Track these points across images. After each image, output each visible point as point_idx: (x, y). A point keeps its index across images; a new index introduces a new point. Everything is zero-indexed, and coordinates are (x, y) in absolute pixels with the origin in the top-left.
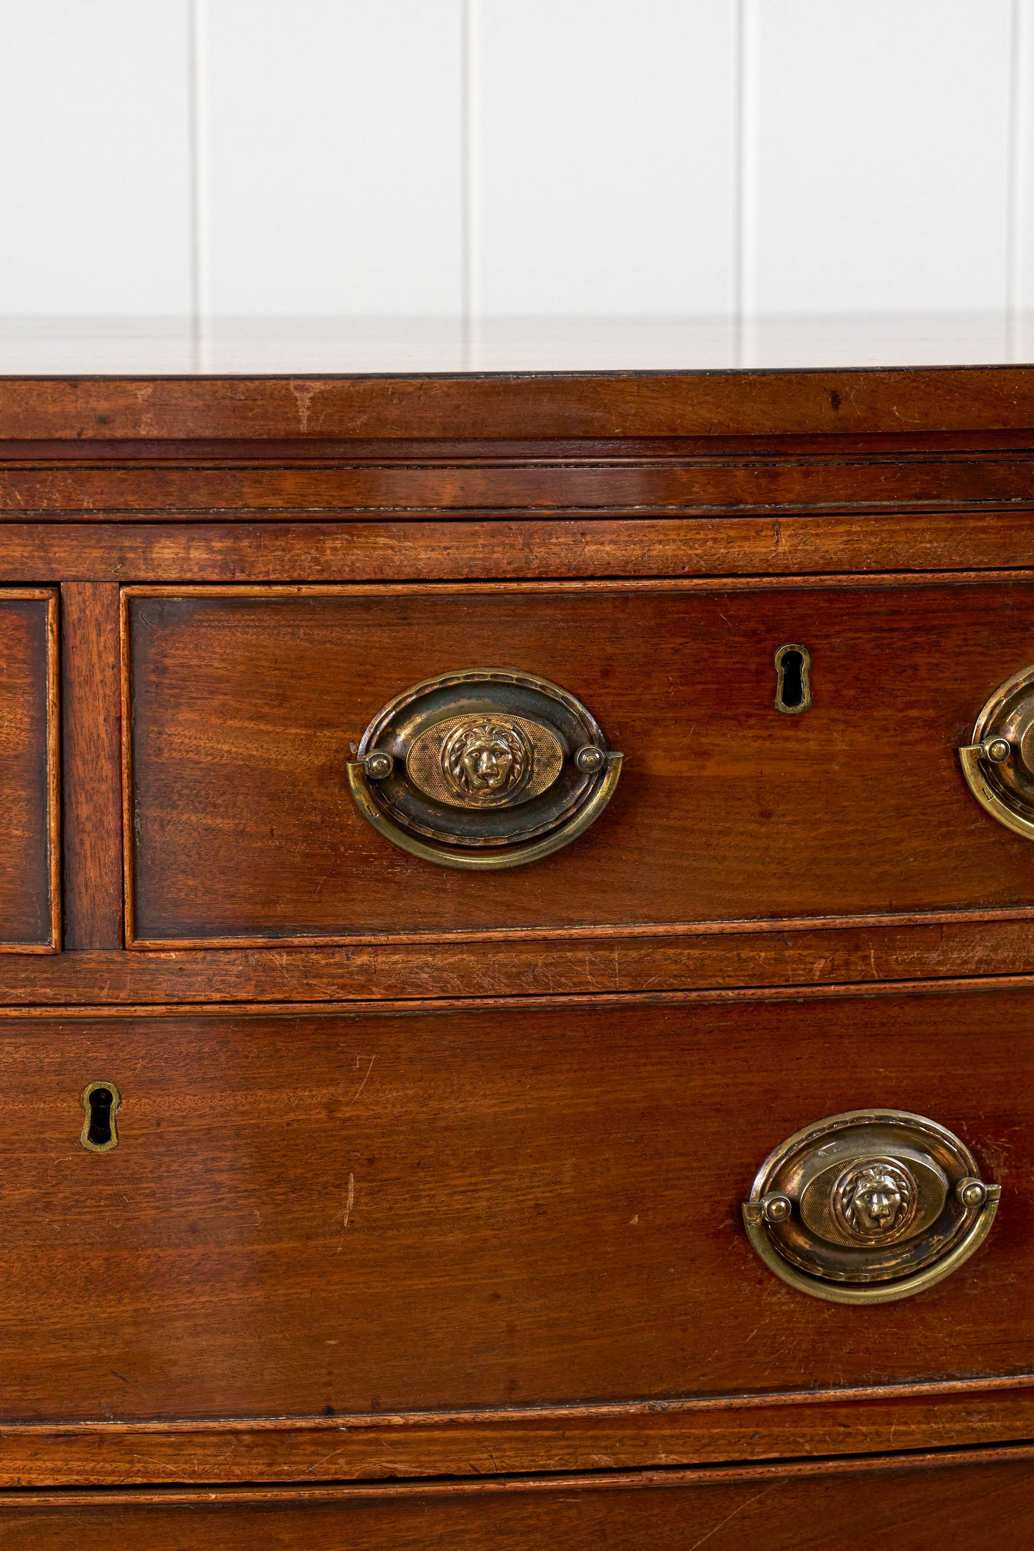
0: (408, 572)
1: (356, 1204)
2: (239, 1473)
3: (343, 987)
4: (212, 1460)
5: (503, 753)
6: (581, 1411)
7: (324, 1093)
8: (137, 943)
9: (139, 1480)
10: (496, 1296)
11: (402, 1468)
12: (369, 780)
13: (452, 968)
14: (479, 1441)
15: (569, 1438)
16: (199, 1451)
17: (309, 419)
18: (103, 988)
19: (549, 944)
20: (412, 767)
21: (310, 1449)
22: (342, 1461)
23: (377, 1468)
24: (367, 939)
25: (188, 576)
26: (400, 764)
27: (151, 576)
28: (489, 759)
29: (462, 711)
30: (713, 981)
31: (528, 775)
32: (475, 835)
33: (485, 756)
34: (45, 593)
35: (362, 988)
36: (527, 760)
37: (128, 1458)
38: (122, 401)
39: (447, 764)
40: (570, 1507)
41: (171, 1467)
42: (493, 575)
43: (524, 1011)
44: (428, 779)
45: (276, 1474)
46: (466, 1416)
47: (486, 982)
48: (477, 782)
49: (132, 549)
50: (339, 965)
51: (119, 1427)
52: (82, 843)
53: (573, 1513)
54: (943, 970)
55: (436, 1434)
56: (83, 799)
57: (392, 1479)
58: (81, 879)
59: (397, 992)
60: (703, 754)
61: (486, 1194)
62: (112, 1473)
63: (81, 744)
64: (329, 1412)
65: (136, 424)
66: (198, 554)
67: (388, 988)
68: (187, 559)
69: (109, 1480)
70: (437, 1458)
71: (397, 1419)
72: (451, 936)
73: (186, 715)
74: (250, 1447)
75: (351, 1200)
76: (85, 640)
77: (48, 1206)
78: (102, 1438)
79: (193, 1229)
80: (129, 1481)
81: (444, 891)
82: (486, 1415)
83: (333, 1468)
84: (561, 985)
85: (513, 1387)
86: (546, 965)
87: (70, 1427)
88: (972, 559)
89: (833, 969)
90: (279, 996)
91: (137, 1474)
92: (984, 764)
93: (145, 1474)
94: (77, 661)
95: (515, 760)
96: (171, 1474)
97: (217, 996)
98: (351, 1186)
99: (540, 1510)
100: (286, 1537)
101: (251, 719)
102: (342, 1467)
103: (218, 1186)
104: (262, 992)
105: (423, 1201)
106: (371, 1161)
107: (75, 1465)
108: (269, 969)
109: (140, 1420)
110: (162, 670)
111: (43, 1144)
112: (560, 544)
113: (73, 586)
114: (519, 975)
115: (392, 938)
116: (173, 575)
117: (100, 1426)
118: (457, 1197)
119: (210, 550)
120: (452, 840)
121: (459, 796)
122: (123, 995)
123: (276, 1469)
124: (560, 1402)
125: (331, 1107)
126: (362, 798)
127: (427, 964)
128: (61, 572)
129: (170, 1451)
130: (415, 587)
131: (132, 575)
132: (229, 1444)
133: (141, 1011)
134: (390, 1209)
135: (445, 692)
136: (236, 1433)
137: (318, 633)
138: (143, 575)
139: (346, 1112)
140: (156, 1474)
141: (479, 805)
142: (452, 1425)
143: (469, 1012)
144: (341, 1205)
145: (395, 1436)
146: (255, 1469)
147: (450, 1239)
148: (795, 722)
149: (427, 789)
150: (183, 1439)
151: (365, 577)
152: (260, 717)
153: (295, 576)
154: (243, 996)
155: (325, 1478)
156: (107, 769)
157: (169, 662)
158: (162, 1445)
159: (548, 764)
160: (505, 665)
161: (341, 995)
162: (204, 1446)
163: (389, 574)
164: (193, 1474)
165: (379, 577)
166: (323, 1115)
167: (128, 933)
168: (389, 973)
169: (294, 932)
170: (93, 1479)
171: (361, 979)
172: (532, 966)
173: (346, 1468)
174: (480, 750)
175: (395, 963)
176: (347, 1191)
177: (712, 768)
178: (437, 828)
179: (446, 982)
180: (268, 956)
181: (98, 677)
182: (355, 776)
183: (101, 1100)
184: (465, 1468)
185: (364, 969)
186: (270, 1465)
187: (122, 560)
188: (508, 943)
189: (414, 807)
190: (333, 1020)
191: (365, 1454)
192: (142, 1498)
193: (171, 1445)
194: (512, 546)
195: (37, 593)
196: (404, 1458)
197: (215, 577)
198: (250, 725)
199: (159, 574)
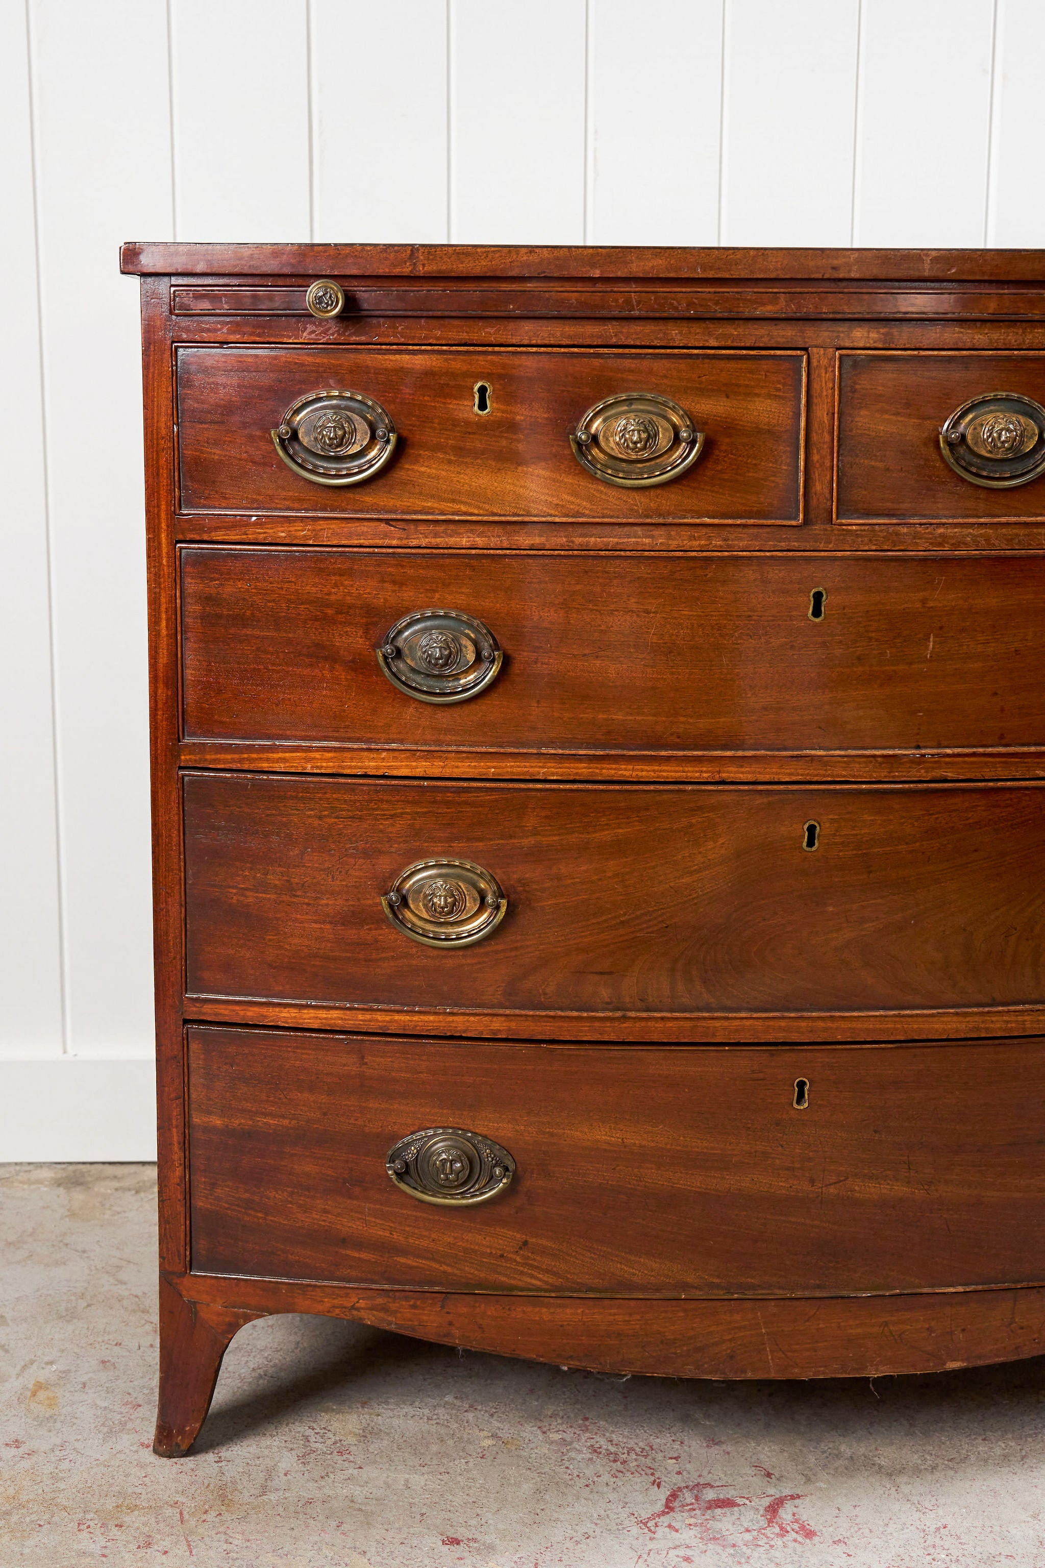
0: (969, 345)
1: (933, 648)
2: (875, 776)
3: (931, 544)
4: (863, 770)
5: (1012, 431)
6: (1033, 749)
7: (921, 595)
8: (839, 521)
9: (829, 779)
10: (996, 694)
11: (950, 775)
12: (950, 444)
13: (981, 535)
14: (986, 763)
15: (1025, 763)
16: (857, 765)
17: (929, 270)
18: (821, 543)
19: (1026, 524)
20: (969, 438)
21: (908, 765)
22: (923, 771)
23: (938, 775)
24: (944, 521)
25: (868, 345)
26: (963, 436)
27: (851, 345)
28: (1006, 434)
29: (991, 412)
31: (1022, 442)
32: (996, 471)
33: (1003, 433)
34: (803, 353)
35: (940, 544)
36: (1022, 436)
37: (825, 768)
38: (844, 260)
39: (985, 437)
40: (1026, 795)
41: (844, 773)
42: (1008, 347)
43: (1013, 558)
44: (976, 444)
45: (893, 777)
46: (981, 750)
47: (996, 543)
48: (999, 445)
49: (843, 332)
50: (930, 533)
51: (822, 753)
52: (814, 473)
53: (1027, 798)
55: (966, 759)
56: (815, 451)
57: (945, 781)
58: (813, 490)
59: (956, 546)
61: (993, 644)
62: (817, 775)
63: (815, 426)
64: (919, 747)
65: (849, 272)
66: (874, 335)
67: (952, 544)
68: (868, 337)
69: (815, 779)
70: (967, 770)
71: (949, 751)
72: (982, 520)
73: (864, 412)
74: (881, 764)
75: (931, 646)
76: (819, 376)
77: (792, 647)
78: (812, 757)
79: (859, 658)
80: (825, 779)
81: (979, 498)
82: (990, 750)
83: (920, 774)
84: (1030, 545)
85: (1002, 737)
86: (1024, 535)
87: (799, 753)
90: (903, 548)
91: (828, 776)
93: (832, 776)
94: (815, 386)
95: (1017, 435)
96: (844, 776)
97: (874, 548)
98: (931, 639)
99: (1013, 796)
100: (896, 806)
101: (894, 414)
102: (923, 774)
103: (870, 639)
104: (894, 546)
105: (965, 647)
106: (941, 628)
107: (800, 771)
108: (897, 534)
109: (831, 750)
110: (854, 391)
111: (791, 618)
112: (1038, 333)
113: (815, 350)
114: (1012, 540)
115: (955, 521)
116: (861, 345)
117: (813, 752)
118: (979, 646)
119: (878, 332)
120: (985, 473)
121: (990, 452)
122: (831, 546)
123: (892, 774)
124: (1023, 745)
125: (924, 601)
126: (946, 452)
127: (970, 533)
128: (810, 343)
129: (844, 765)
130: (972, 352)
131: (842, 344)
132: (871, 762)
133: (839, 554)
134: (949, 651)
135: (984, 402)
136: (874, 756)
137: (927, 374)
138: (847, 345)
139: (930, 604)
140: (838, 776)
141: (999, 456)
142: (974, 755)
143: (988, 558)
144: (927, 648)
145: (947, 759)
146: (883, 774)
147: (976, 665)
149: (975, 449)
150: (849, 759)
151: (949, 347)
152: (897, 414)
153: (917, 346)
154: (886, 547)
155: (915, 779)
156: (827, 438)
157: (857, 387)
158: (839, 762)
159: (1031, 437)
160: (1011, 391)
161: (931, 548)
162: (859, 763)
163: (961, 345)
164: (854, 776)
165: (956, 347)
166: (919, 605)
167: (834, 516)
168: (953, 537)
169: (911, 516)
170: (808, 778)
171: (940, 540)
172: (1017, 535)
173: (924, 774)
174: (1002, 430)
175: (956, 532)
176: (929, 642)
178: (978, 468)
179: (979, 542)
180: (898, 528)
181: (825, 393)
182: (944, 441)
183: (818, 596)
184: (979, 776)
185: (941, 535)
186: (890, 772)
187: (838, 337)
188: (1007, 524)
189: (968, 457)
190: (925, 560)
191: (934, 768)
192: (832, 787)
193: (845, 762)
194: (1017, 333)
195: (799, 352)
196: (951, 770)
197: (880, 346)
198: (894, 418)
199: (856, 345)
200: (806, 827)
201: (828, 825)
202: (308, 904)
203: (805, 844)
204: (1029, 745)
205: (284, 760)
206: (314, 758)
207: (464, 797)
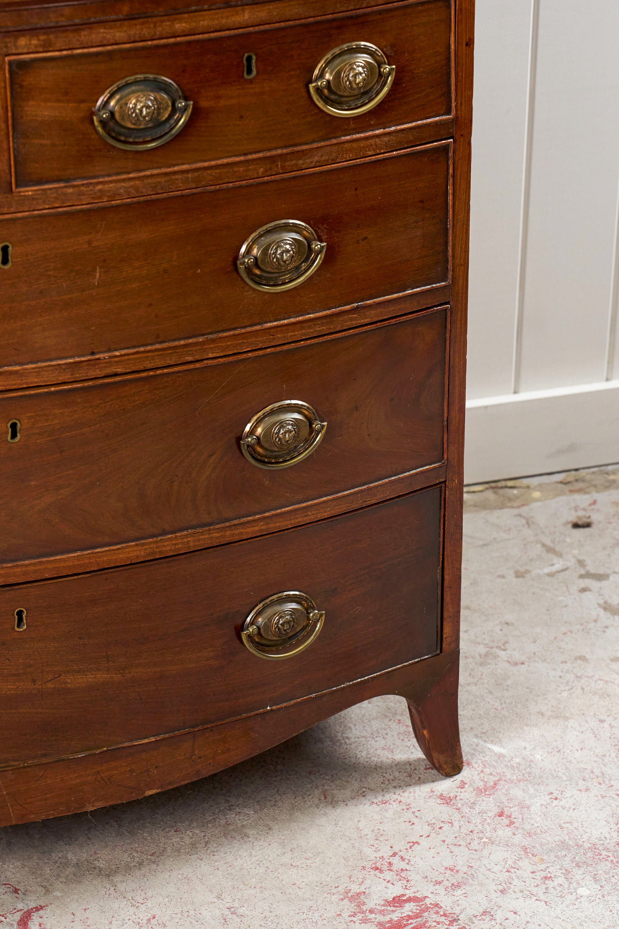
0: (112, 41)
1: (99, 277)
2: (61, 379)
3: (93, 198)
4: (51, 375)
5: (151, 107)
6: (182, 342)
7: (87, 238)
8: (18, 190)
9: (25, 386)
10: (151, 305)
11: (119, 370)
12: (103, 123)
13: (132, 187)
14: (146, 357)
15: (178, 352)
16: (46, 373)
18: (4, 208)
19: (166, 174)
20: (117, 116)
21: (86, 367)
22: (97, 370)
23: (110, 371)
24: (101, 180)
25: (31, 50)
26: (112, 114)
27: (17, 52)
28: (146, 110)
29: (133, 92)
30: (224, 181)
31: (159, 114)
32: (139, 137)
33: (144, 109)
35: (100, 198)
36: (159, 109)
37: (20, 378)
39: (130, 113)
40: (179, 377)
41: (36, 380)
42: (143, 39)
43: (158, 200)
44: (123, 119)
45: (74, 378)
46: (142, 349)
47: (144, 190)
48: (141, 119)
49: (10, 42)
50: (91, 190)
51: (17, 368)
53: (180, 379)
54: (304, 166)
55: (131, 357)
57: (116, 375)
59: (112, 198)
60: (218, 97)
61: (146, 268)
62: (15, 385)
64: (93, 353)
66: (35, 42)
67: (109, 197)
68: (30, 44)
69: (14, 387)
70: (132, 365)
71: (117, 353)
72: (131, 175)
73: (31, 103)
74: (64, 369)
78: (11, 373)
79: (41, 292)
80: (21, 387)
81: (128, 158)
82: (149, 348)
83: (95, 373)
84: (170, 188)
85: (158, 336)
86: (165, 182)
88: (312, 14)
89: (266, 171)
90: (70, 204)
91: (23, 384)
92: (318, 90)
93: (26, 383)
95: (154, 109)
96: (36, 382)
97: (47, 207)
98: (98, 271)
99: (169, 379)
100: (79, 400)
101: (55, 102)
102: (98, 373)
103: (49, 276)
104: (63, 203)
105: (124, 273)
106: (105, 261)
108: (65, 194)
109: (25, 364)
110: (21, 87)
112: (166, 25)
114: (155, 187)
115: (110, 179)
116: (25, 51)
117: (11, 368)
118: (136, 270)
119: (39, 40)
120: (131, 140)
121: (134, 124)
122: (12, 210)
123: (74, 376)
124: (174, 340)
125: (90, 244)
126: (100, 129)
127: (123, 186)
129: (35, 374)
130: (115, 47)
131: (10, 52)
132: (57, 369)
133: (20, 215)
134: (112, 277)
135: (127, 85)
136: (59, 365)
138: (14, 51)
139: (95, 244)
140: (31, 383)
141: (142, 127)
142: (137, 353)
143: (138, 203)
144: (94, 277)
145: (116, 359)
146: (67, 377)
147: (134, 286)
148: (251, 81)
149: (123, 123)
150: (40, 369)
151: (96, 44)
152: (59, 101)
153: (71, 47)
154: (57, 205)
155: (92, 377)
157: (24, 83)
158: (33, 372)
159: (166, 109)
160: (147, 73)
161: (92, 201)
162: (47, 371)
163: (105, 42)
164: (44, 382)
165: (101, 44)
166: (87, 246)
167: (14, 188)
168: (109, 191)
169: (74, 179)
170: (8, 388)
171: (99, 194)
172: (160, 183)
173: (99, 373)
174: (142, 107)
175: (111, 187)
176: (96, 272)
177: (222, 103)
178: (126, 136)
179: (130, 192)
180: (64, 190)
182: (98, 121)
183: (6, 249)
184: (142, 368)
185: (100, 191)
186: (72, 375)
187: (6, 47)
188: (152, 176)
189: (117, 129)
190: (89, 211)
191: (106, 367)
192: (27, 393)
193: (36, 372)
194: (149, 28)
196: (120, 367)
197: (41, 50)
198: (55, 104)
199: (20, 51)
200: (9, 425)
201: (26, 421)
203: (9, 437)
204: (179, 339)
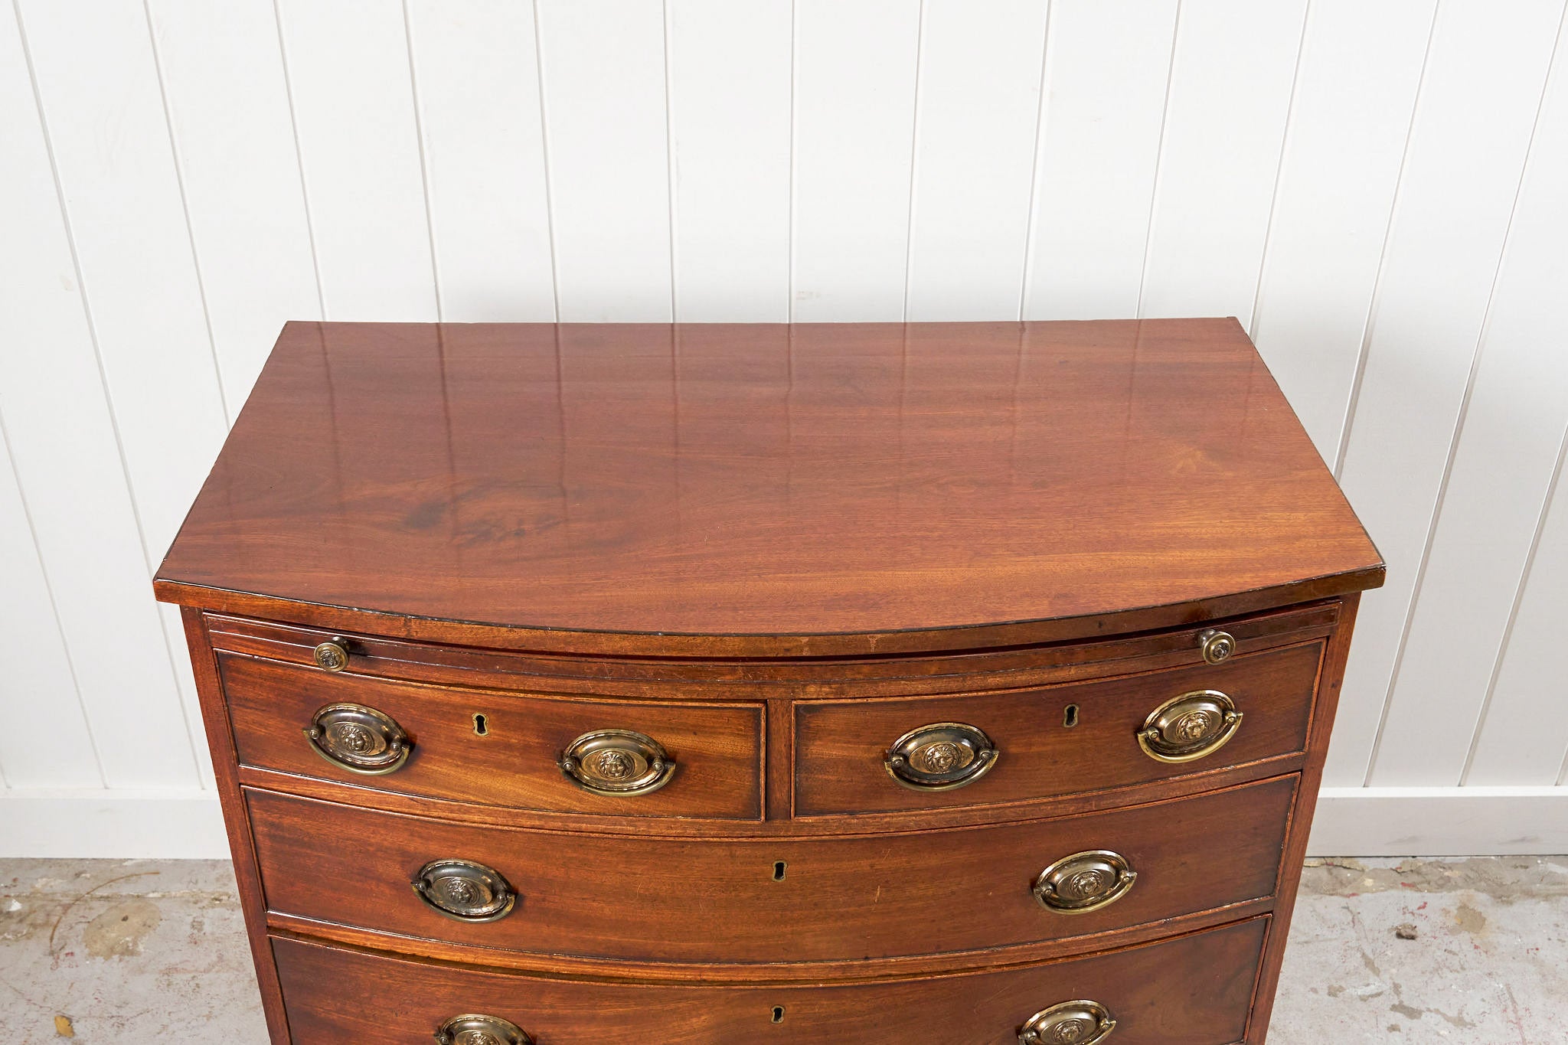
0: (915, 693)
1: (880, 894)
2: (828, 977)
3: (877, 828)
4: (820, 973)
5: (950, 757)
6: (966, 952)
7: (870, 861)
8: (797, 817)
10: (934, 921)
12: (894, 768)
13: (925, 820)
14: (924, 963)
15: (961, 960)
16: (814, 971)
17: (875, 648)
18: (780, 832)
19: (962, 811)
20: (911, 759)
21: (859, 969)
22: (871, 971)
24: (888, 814)
25: (820, 696)
26: (907, 757)
27: (806, 697)
28: (944, 760)
29: (933, 740)
30: (1028, 818)
31: (958, 761)
32: (933, 780)
34: (761, 705)
35: (885, 828)
36: (959, 757)
37: (790, 973)
38: (795, 644)
39: (926, 759)
41: (805, 975)
44: (918, 765)
47: (936, 824)
48: (938, 767)
49: (797, 688)
50: (878, 822)
51: (785, 964)
52: (774, 785)
53: (959, 983)
54: (1122, 804)
55: (907, 962)
56: (775, 771)
58: (774, 796)
59: (900, 829)
60: (1031, 745)
61: (932, 889)
62: (782, 977)
63: (774, 754)
64: (867, 958)
65: (802, 651)
66: (825, 689)
67: (897, 828)
68: (821, 691)
69: (781, 979)
70: (908, 969)
71: (895, 959)
72: (922, 811)
73: (818, 743)
75: (878, 894)
76: (778, 719)
77: (758, 899)
78: (778, 967)
79: (815, 904)
80: (789, 979)
81: (920, 797)
83: (867, 973)
84: (964, 823)
85: (939, 947)
86: (961, 817)
87: (766, 965)
88: (1151, 667)
89: (1078, 809)
90: (854, 832)
92: (1147, 739)
93: (795, 977)
94: (774, 727)
95: (954, 758)
97: (827, 833)
98: (878, 889)
99: (944, 983)
100: (848, 995)
101: (845, 743)
102: (870, 973)
103: (826, 892)
104: (846, 831)
105: (907, 892)
106: (887, 881)
107: (767, 975)
108: (847, 824)
109: (793, 962)
110: (809, 728)
111: (757, 880)
112: (978, 679)
113: (772, 701)
114: (950, 821)
115: (899, 813)
116: (814, 697)
117: (778, 964)
118: (921, 890)
119: (831, 688)
120: (926, 782)
121: (928, 769)
122: (790, 834)
124: (956, 951)
125: (872, 866)
126: (891, 773)
127: (913, 820)
128: (767, 696)
129: (804, 971)
130: (916, 697)
131: (797, 696)
132: (825, 969)
133: (797, 839)
134: (894, 895)
135: (928, 731)
136: (831, 965)
137: (874, 714)
138: (801, 696)
139: (878, 866)
141: (938, 773)
142: (917, 959)
143: (929, 834)
144: (874, 895)
145: (891, 963)
146: (838, 974)
147: (917, 903)
148: (1070, 730)
149: (917, 769)
150: (809, 967)
151: (895, 695)
152: (849, 742)
153: (866, 695)
154: (839, 833)
156: (785, 761)
157: (812, 725)
158: (801, 969)
159: (968, 757)
160: (951, 721)
161: (877, 831)
162: (816, 969)
164: (813, 977)
166: (869, 868)
167: (792, 815)
168: (898, 823)
169: (860, 812)
171: (886, 826)
172: (953, 818)
173: (872, 973)
174: (940, 756)
175: (900, 820)
176: (876, 890)
177: (1034, 749)
178: (917, 778)
179: (920, 825)
180: (849, 820)
181: (782, 731)
182: (888, 767)
183: (780, 867)
184: (919, 971)
185: (887, 822)
186: (843, 973)
187: (794, 692)
188: (946, 812)
189: (911, 772)
190: (874, 839)
191: (880, 969)
192: (794, 986)
194: (957, 682)
195: (757, 705)
197: (833, 696)
198: (845, 745)
199: (809, 696)
200: (773, 1009)
201: (791, 1008)
202: (380, 1027)
203: (773, 1019)
204: (962, 951)
205: (348, 936)
206: (372, 939)
207: (494, 981)
